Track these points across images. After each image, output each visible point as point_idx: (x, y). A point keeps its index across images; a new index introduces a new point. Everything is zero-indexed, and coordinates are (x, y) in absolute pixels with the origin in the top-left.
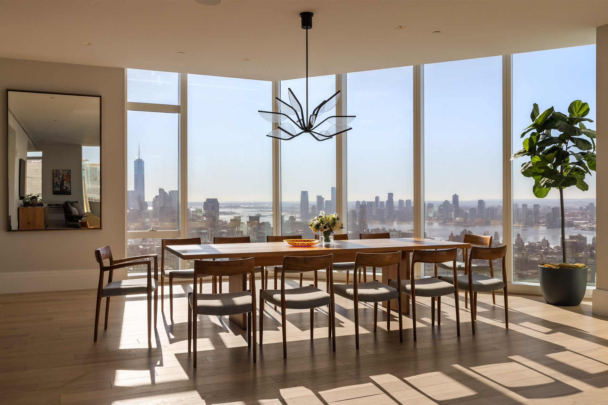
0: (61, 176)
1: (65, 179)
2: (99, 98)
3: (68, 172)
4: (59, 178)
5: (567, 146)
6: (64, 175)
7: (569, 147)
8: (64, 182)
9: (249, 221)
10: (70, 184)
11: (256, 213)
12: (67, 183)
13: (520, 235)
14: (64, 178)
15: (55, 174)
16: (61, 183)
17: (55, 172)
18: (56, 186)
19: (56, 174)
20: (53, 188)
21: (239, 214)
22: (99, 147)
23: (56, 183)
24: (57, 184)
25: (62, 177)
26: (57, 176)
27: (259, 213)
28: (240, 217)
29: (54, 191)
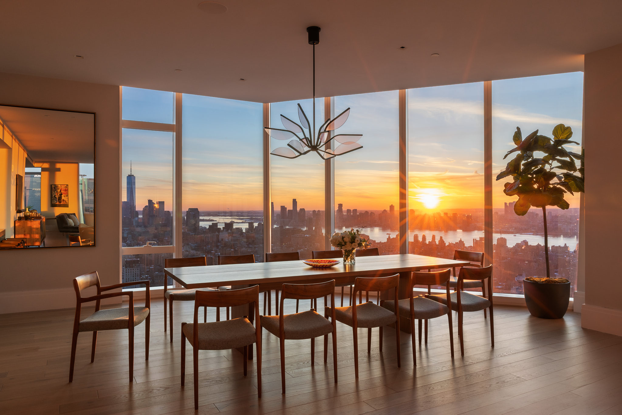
0: (59, 191)
1: (63, 193)
2: (94, 115)
3: (66, 187)
4: (57, 192)
5: (551, 167)
6: (62, 189)
7: (553, 168)
8: (62, 196)
9: (224, 227)
10: (67, 197)
11: (231, 220)
12: (64, 196)
13: (442, 237)
14: (62, 191)
15: (53, 189)
16: (59, 197)
17: (53, 186)
18: (54, 199)
19: (55, 188)
20: (52, 201)
21: (216, 221)
22: (94, 164)
23: (55, 196)
24: (56, 198)
25: (61, 191)
26: (56, 190)
27: (233, 220)
28: (217, 224)
29: (53, 203)
